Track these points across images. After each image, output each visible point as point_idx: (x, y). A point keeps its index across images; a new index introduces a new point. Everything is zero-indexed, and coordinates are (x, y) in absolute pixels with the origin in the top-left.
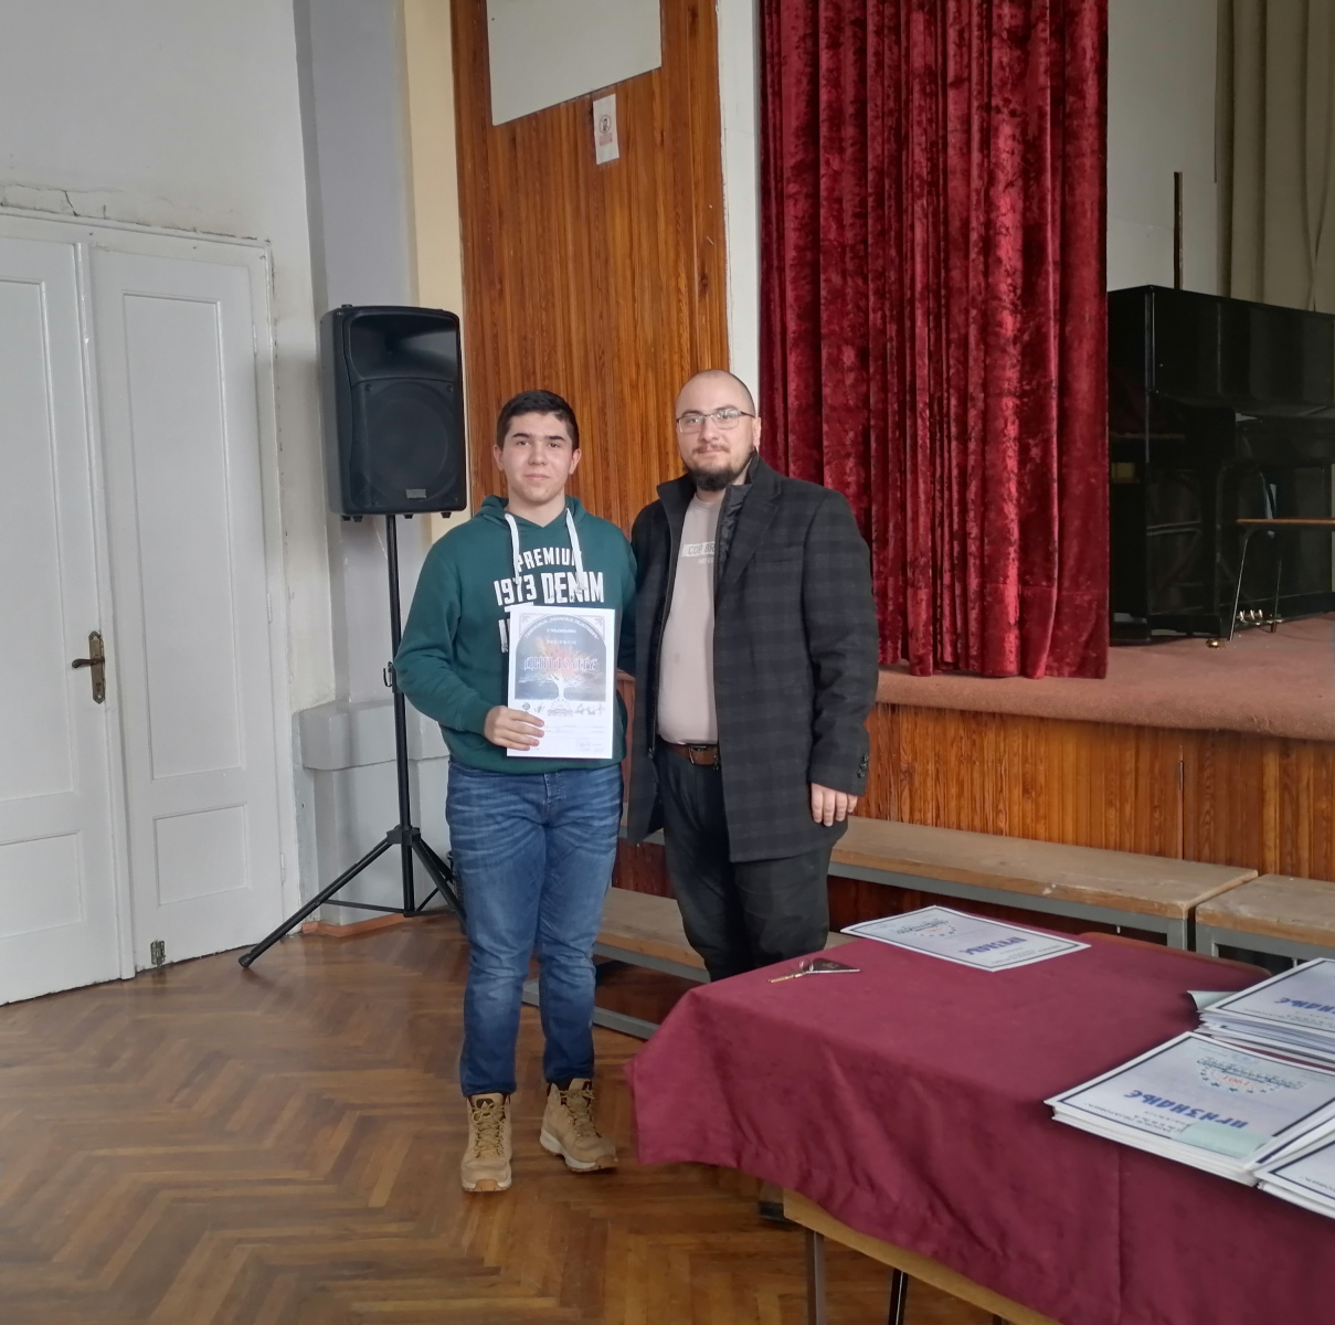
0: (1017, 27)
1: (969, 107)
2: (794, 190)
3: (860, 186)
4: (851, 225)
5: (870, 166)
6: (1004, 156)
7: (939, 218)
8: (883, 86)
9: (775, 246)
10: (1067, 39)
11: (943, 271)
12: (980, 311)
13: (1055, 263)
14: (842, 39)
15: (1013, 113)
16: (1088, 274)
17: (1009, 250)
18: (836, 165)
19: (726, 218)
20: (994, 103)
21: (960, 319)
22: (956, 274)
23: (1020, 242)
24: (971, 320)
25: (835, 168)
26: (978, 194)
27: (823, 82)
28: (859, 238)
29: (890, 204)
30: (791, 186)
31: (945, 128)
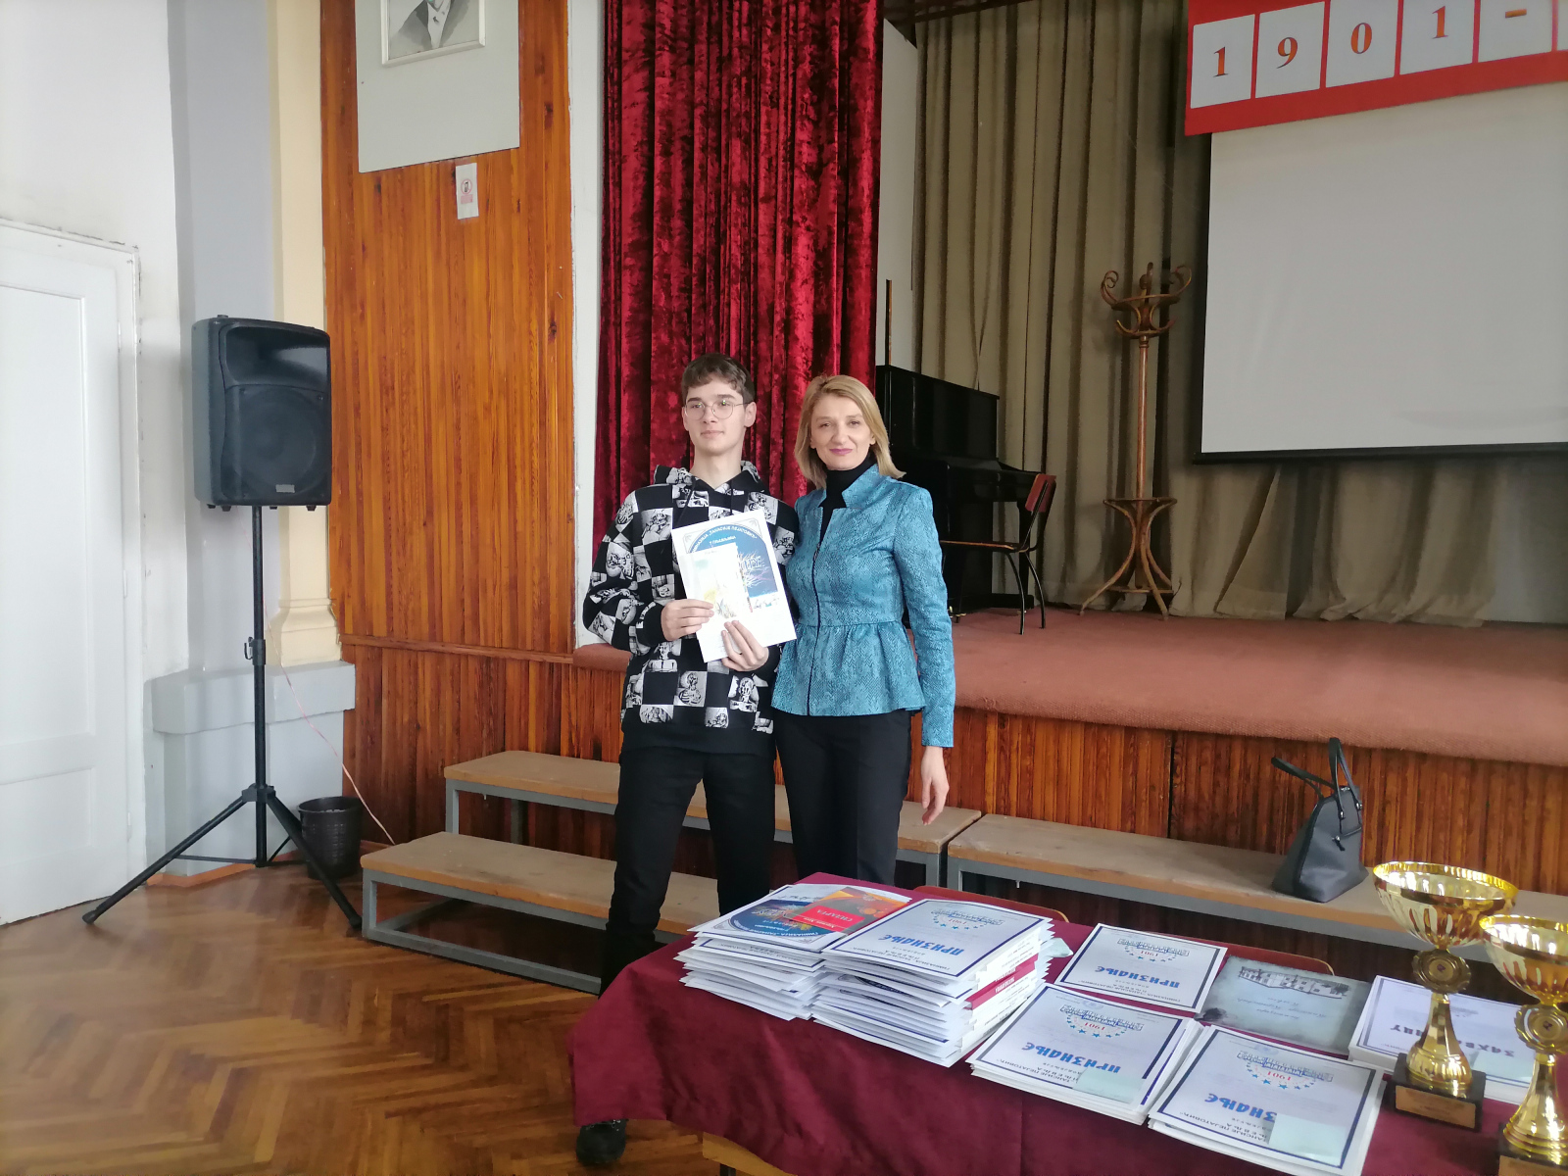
0: (812, 163)
1: (775, 219)
2: (631, 263)
3: (685, 267)
4: (678, 297)
5: (694, 253)
6: (802, 260)
7: (751, 300)
8: (706, 192)
9: (613, 305)
10: (851, 179)
11: (752, 342)
12: (781, 376)
13: (838, 345)
14: (672, 150)
15: (808, 229)
16: (862, 356)
17: (803, 330)
18: (666, 248)
19: (574, 278)
20: (795, 218)
21: (766, 380)
22: (763, 346)
23: (811, 326)
24: (774, 382)
25: (666, 250)
26: (781, 284)
27: (656, 181)
28: (684, 307)
29: (710, 285)
30: (628, 259)
31: (756, 231)
